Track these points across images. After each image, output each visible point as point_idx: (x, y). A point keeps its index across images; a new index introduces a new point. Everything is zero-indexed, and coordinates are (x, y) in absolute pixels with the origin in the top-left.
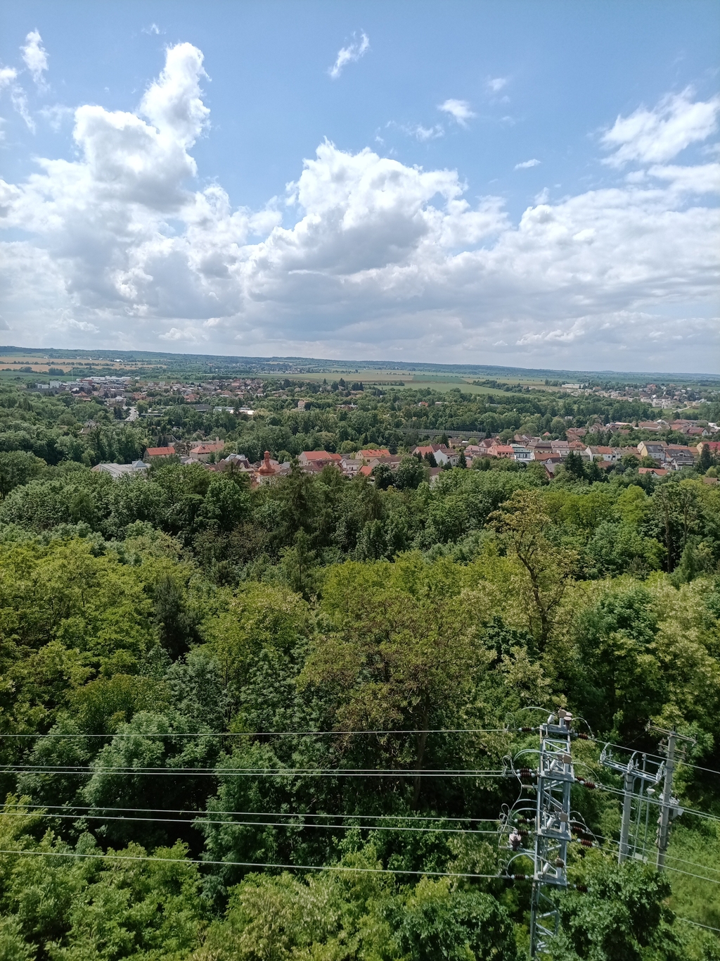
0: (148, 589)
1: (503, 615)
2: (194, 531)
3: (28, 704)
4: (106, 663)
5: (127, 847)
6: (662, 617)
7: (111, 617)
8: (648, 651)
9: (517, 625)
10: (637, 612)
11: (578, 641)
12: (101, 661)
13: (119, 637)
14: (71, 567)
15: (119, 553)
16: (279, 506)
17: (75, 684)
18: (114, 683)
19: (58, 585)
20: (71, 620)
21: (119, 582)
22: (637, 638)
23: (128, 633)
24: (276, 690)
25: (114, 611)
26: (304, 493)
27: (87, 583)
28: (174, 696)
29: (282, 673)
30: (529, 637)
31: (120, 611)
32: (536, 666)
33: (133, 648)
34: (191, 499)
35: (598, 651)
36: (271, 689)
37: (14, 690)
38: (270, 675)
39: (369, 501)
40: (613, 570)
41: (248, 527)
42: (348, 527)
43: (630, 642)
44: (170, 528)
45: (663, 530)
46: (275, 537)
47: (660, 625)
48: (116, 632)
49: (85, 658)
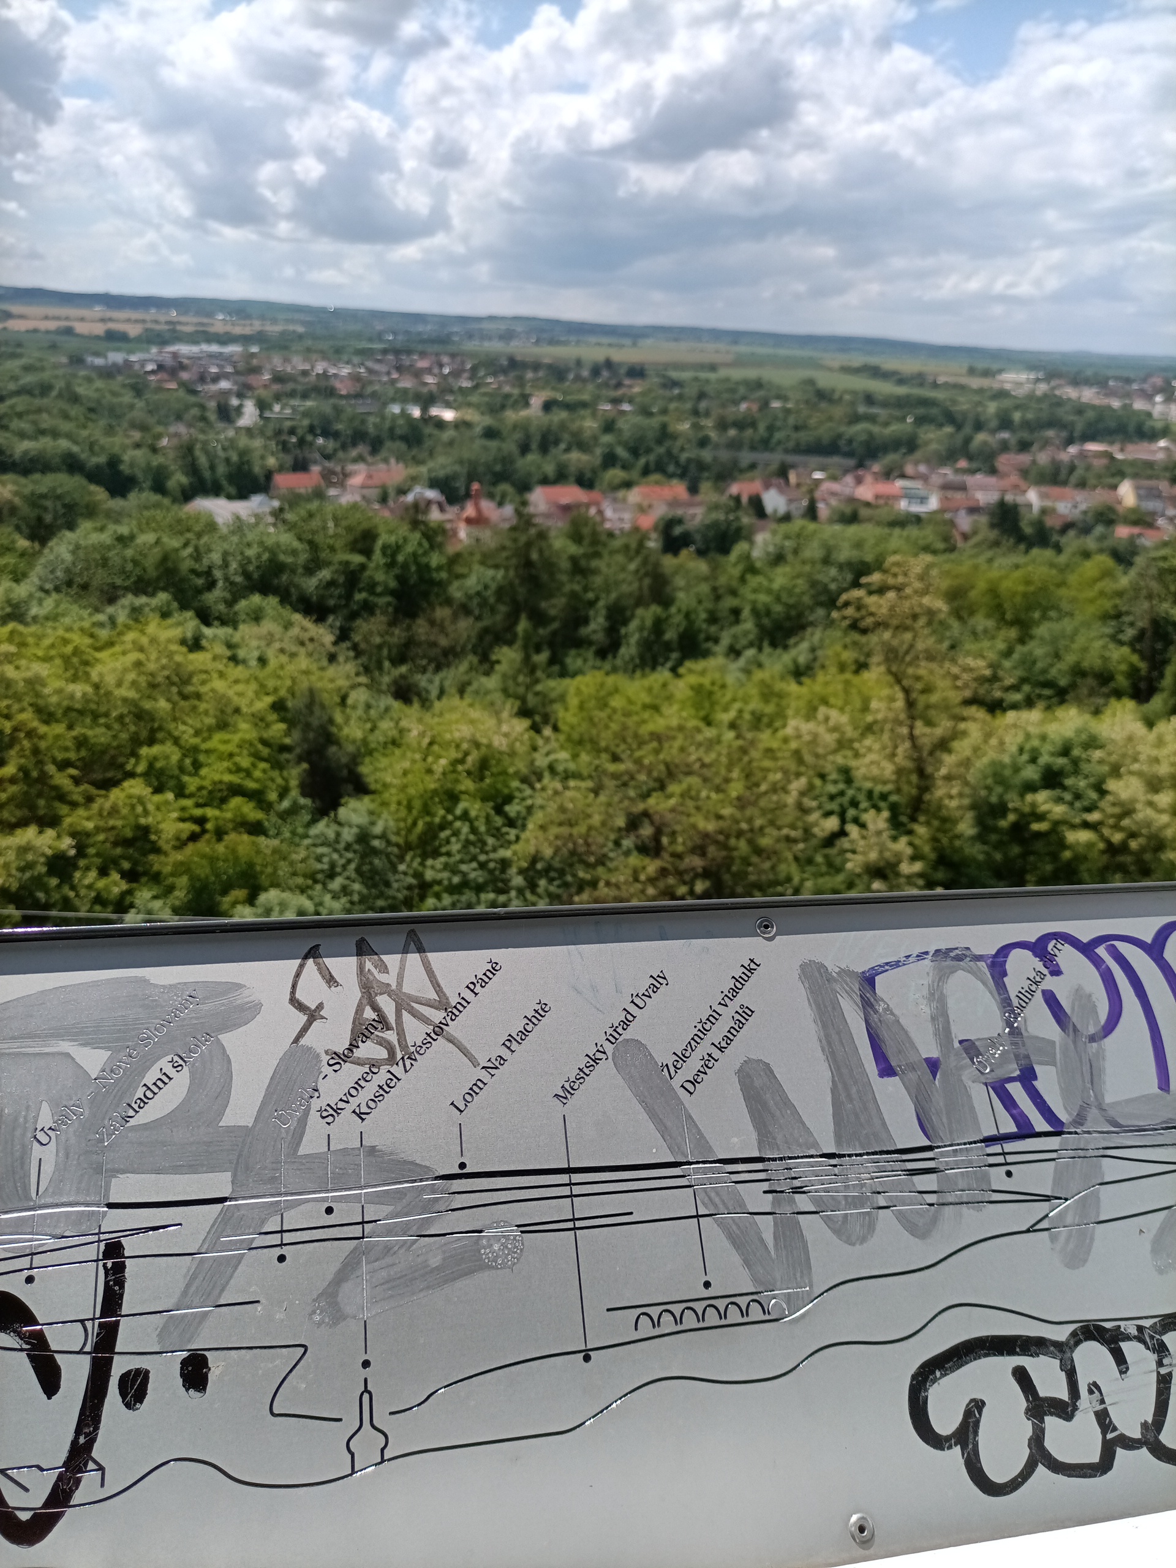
0: (279, 707)
1: (853, 763)
2: (353, 616)
3: (93, 874)
4: (217, 819)
6: (1116, 771)
7: (222, 748)
8: (1086, 825)
9: (874, 780)
10: (1075, 762)
11: (974, 807)
12: (210, 815)
13: (235, 779)
14: (152, 666)
15: (230, 646)
16: (493, 579)
17: (166, 847)
18: (226, 847)
19: (132, 694)
20: (156, 750)
21: (230, 693)
22: (1071, 804)
24: (482, 866)
25: (226, 738)
26: (534, 556)
28: (322, 871)
29: (491, 841)
30: (894, 798)
31: (236, 738)
32: (902, 845)
33: (257, 797)
34: (347, 563)
35: (1003, 824)
36: (474, 865)
37: (73, 852)
38: (473, 844)
39: (646, 574)
40: (1049, 698)
41: (442, 613)
42: (609, 617)
43: (1059, 810)
44: (316, 610)
45: (1143, 632)
46: (486, 631)
47: (1111, 785)
48: (230, 772)
49: (183, 809)
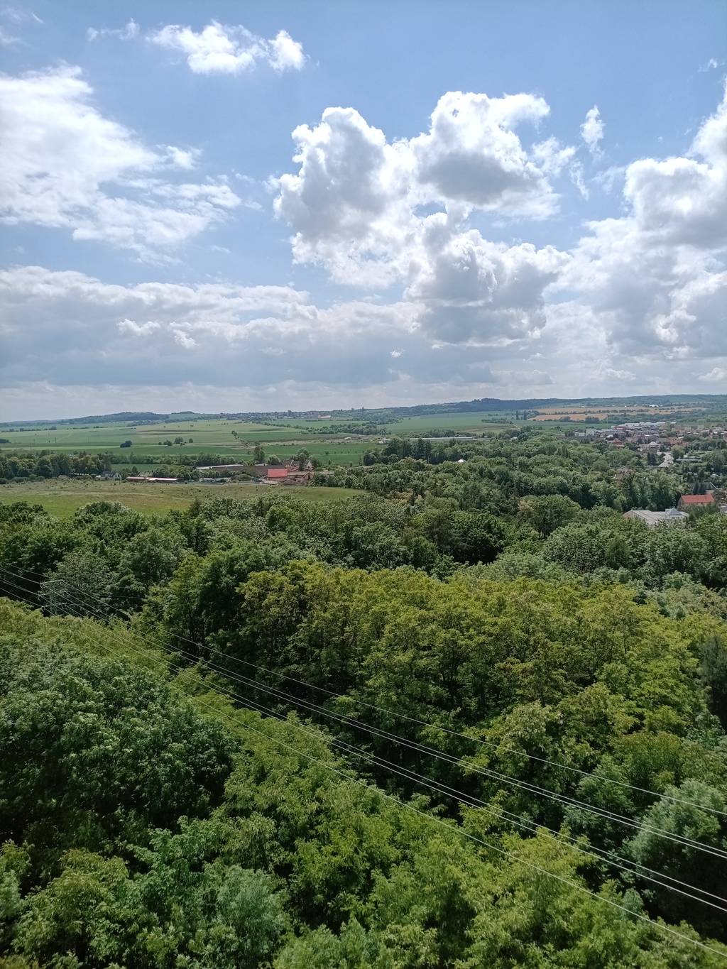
0: (692, 648)
3: (574, 740)
4: (650, 717)
5: (679, 925)
7: (656, 670)
12: (646, 714)
13: (664, 692)
14: (614, 612)
15: (662, 604)
17: (619, 733)
18: (660, 740)
20: (613, 665)
21: (664, 635)
23: (673, 691)
25: (658, 664)
27: (630, 630)
31: (665, 665)
33: (677, 706)
37: (561, 722)
44: (712, 582)
48: (660, 687)
49: (629, 707)
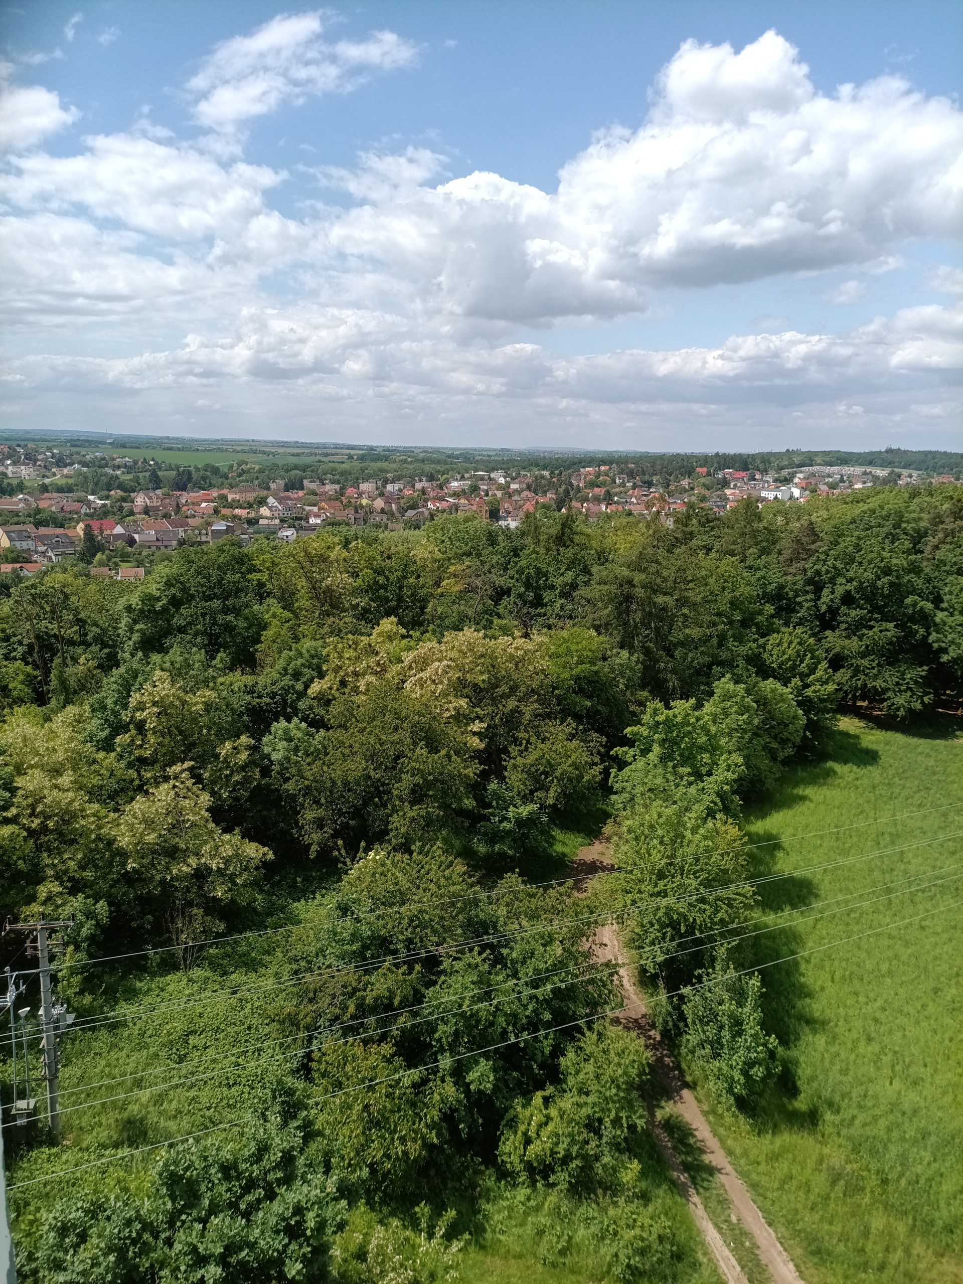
8: (7, 821)
45: (30, 647)
